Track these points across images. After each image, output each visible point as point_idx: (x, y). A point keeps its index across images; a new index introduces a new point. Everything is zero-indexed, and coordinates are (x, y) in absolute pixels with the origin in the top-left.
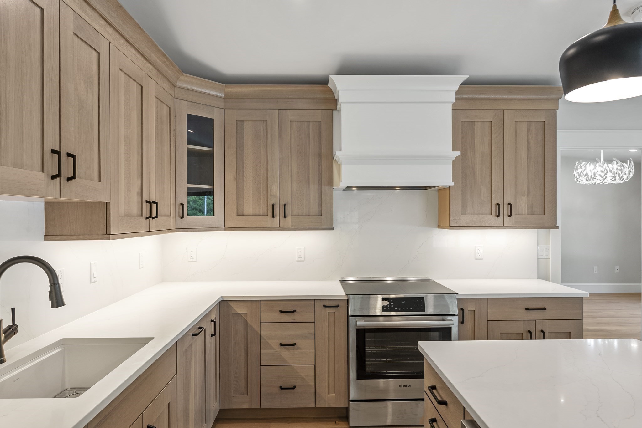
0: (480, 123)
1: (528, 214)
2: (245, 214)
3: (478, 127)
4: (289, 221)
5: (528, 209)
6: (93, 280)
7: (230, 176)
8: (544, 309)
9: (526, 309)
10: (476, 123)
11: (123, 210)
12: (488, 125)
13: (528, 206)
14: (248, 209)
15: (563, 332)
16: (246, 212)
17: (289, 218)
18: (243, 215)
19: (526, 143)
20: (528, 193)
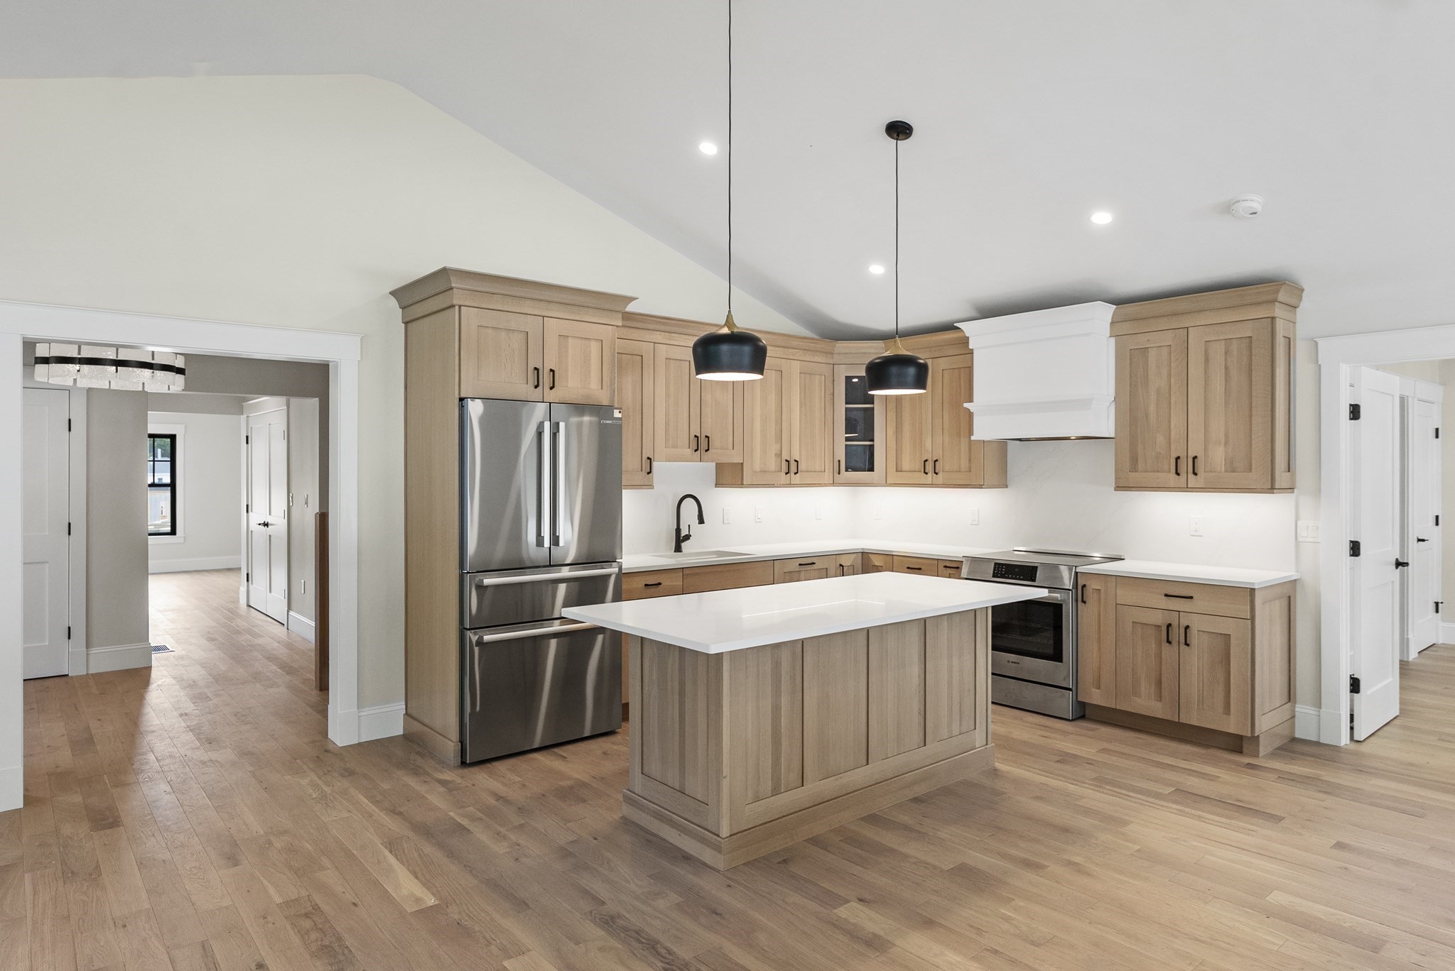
0: (1155, 348)
1: (1226, 471)
2: (903, 470)
3: (1152, 354)
4: (940, 479)
5: (1225, 465)
6: (758, 520)
7: (891, 432)
8: (1191, 598)
9: (1166, 595)
10: (1149, 349)
11: (757, 467)
12: (1165, 350)
13: (1225, 460)
14: (906, 465)
15: (1221, 634)
16: (904, 469)
17: (940, 475)
18: (901, 471)
19: (1223, 371)
20: (1226, 443)
